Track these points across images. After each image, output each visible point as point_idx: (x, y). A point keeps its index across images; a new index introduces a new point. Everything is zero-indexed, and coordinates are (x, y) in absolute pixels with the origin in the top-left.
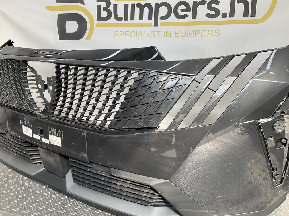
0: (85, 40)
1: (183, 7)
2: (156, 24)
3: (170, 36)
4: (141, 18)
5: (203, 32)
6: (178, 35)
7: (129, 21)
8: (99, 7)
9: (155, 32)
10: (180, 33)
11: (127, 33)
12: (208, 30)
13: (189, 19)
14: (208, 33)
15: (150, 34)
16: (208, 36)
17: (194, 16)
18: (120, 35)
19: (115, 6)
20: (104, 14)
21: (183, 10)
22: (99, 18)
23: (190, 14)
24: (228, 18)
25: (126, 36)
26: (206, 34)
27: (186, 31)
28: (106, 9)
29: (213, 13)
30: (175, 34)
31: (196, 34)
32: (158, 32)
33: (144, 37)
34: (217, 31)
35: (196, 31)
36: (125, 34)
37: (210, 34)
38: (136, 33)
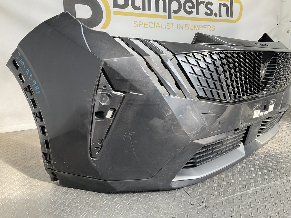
1: (189, 4)
2: (170, 17)
3: (182, 29)
4: (157, 10)
5: (205, 27)
7: (147, 12)
9: (170, 24)
10: (189, 27)
11: (145, 23)
12: (208, 26)
13: (194, 15)
14: (208, 28)
15: (167, 26)
17: (197, 13)
18: (139, 25)
21: (190, 7)
22: (116, 5)
23: (194, 11)
24: (218, 17)
25: (146, 26)
26: (207, 29)
27: (193, 25)
29: (209, 12)
30: (186, 27)
31: (200, 28)
32: (173, 24)
33: (161, 28)
34: (213, 27)
35: (200, 25)
36: (144, 25)
37: (209, 29)
38: (154, 23)
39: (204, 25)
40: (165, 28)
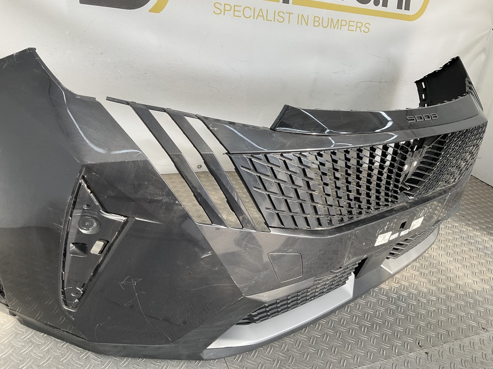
3: (307, 25)
5: (351, 24)
9: (285, 13)
10: (321, 21)
11: (237, 8)
12: (357, 22)
14: (357, 27)
18: (225, 10)
25: (236, 13)
26: (354, 28)
30: (314, 21)
31: (341, 25)
32: (290, 13)
33: (267, 20)
34: (367, 25)
35: (342, 20)
36: (234, 11)
37: (358, 29)
39: (350, 21)
40: (273, 21)
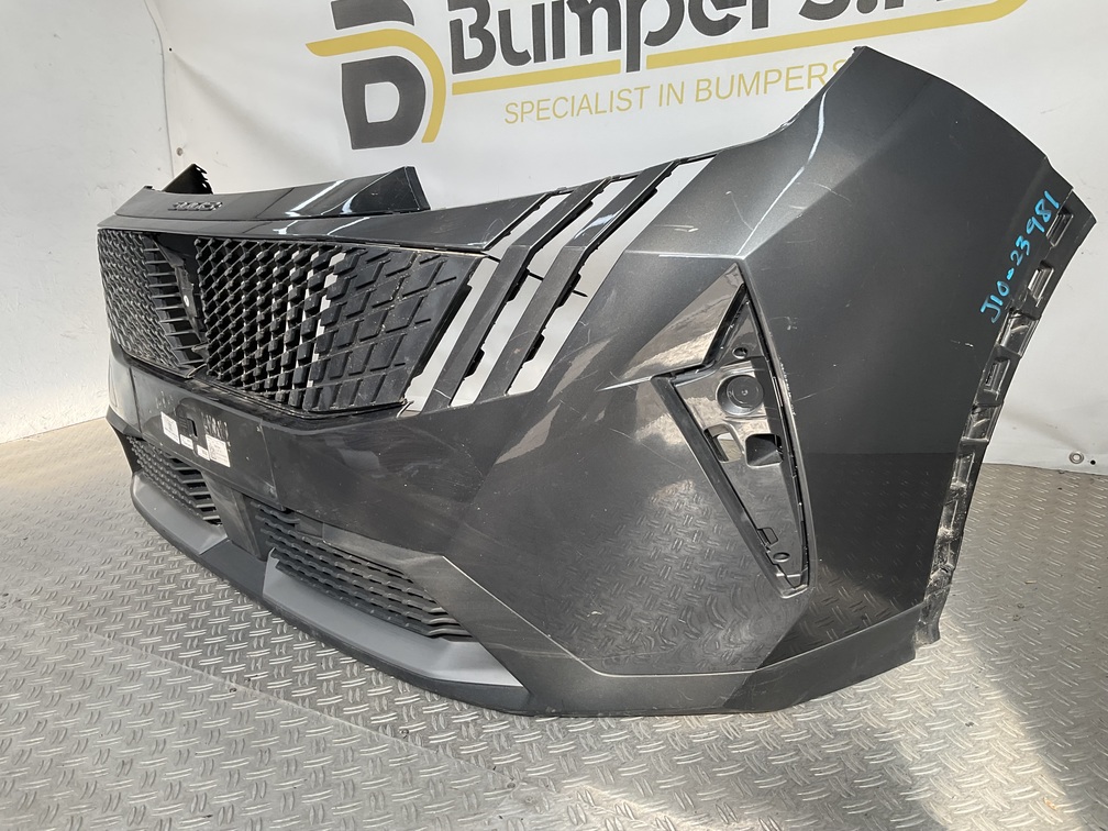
0: (423, 141)
2: (633, 64)
4: (586, 46)
6: (706, 94)
7: (550, 63)
8: (456, 27)
13: (743, 31)
15: (616, 102)
16: (809, 87)
17: (760, 19)
19: (505, 17)
20: (473, 48)
22: (461, 64)
23: (745, 13)
24: (880, 12)
27: (733, 77)
28: (478, 30)
38: (570, 101)
